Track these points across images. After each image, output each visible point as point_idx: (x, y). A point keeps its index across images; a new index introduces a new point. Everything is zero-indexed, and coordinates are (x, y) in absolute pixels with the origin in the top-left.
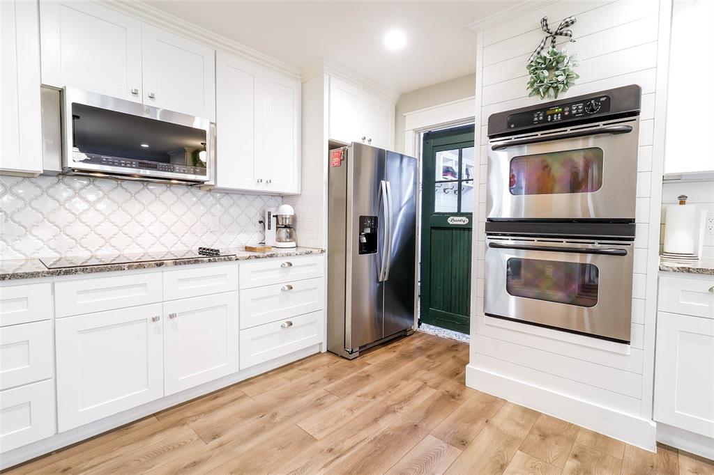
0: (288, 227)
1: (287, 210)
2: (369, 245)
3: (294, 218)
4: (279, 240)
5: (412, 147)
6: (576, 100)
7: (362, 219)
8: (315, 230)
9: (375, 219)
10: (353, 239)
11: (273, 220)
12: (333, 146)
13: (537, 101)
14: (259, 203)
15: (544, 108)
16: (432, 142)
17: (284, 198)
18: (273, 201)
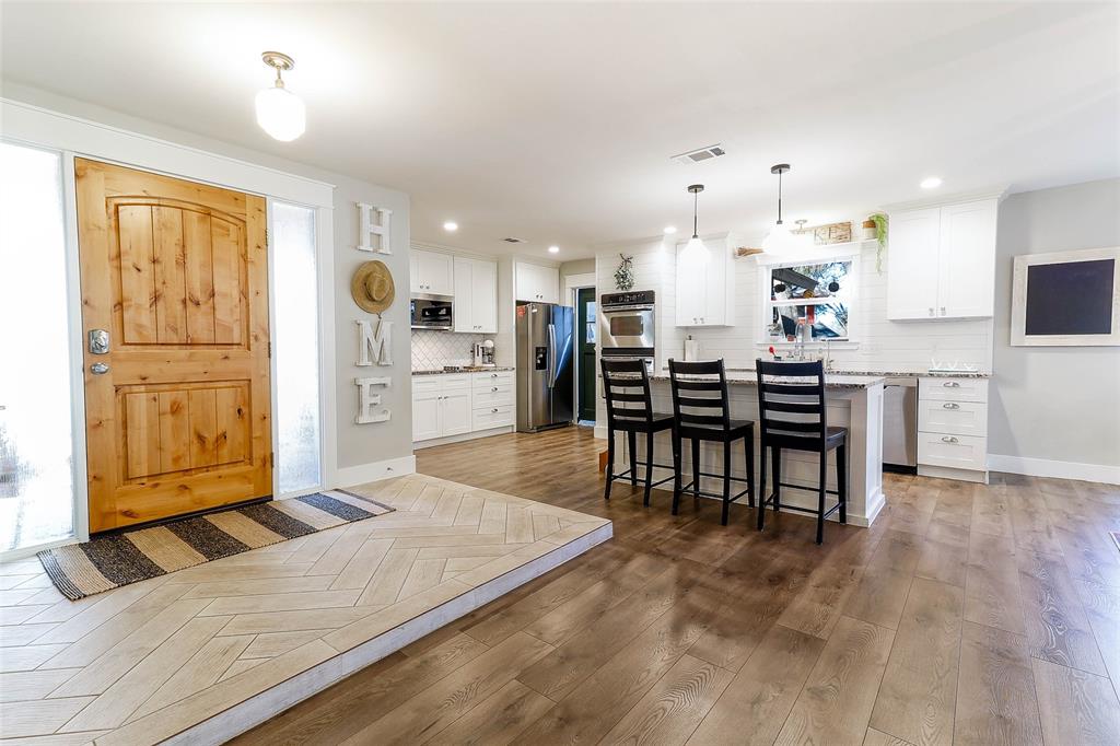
0: (490, 355)
1: (489, 344)
2: (542, 365)
3: (493, 348)
4: (484, 363)
5: (570, 301)
6: (636, 294)
7: (538, 349)
8: (508, 355)
9: (544, 348)
10: (531, 361)
11: (480, 350)
12: (519, 303)
13: (620, 291)
14: (470, 339)
15: (623, 295)
16: (584, 295)
17: (486, 336)
18: (478, 338)
